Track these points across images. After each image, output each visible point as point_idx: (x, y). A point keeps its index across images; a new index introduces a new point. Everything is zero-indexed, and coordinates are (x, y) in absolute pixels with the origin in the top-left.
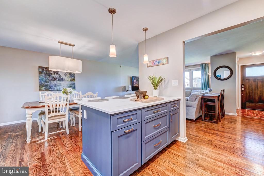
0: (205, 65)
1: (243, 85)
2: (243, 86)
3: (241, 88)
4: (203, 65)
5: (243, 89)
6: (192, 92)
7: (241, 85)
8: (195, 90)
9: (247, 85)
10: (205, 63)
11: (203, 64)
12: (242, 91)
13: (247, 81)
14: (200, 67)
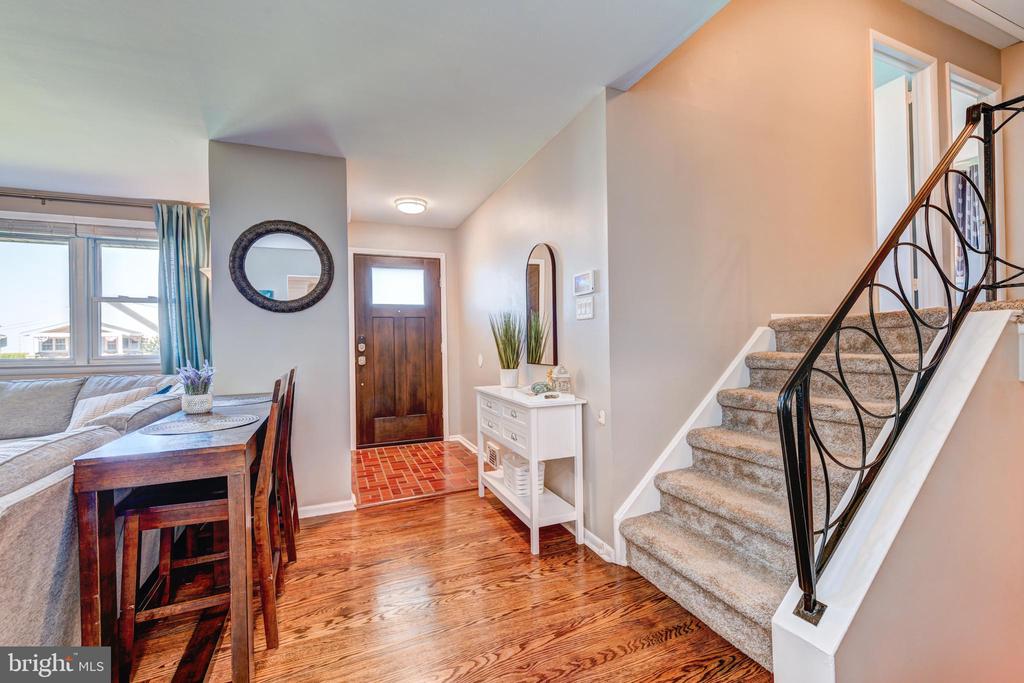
0: (182, 211)
1: (364, 341)
2: (362, 347)
3: (358, 354)
4: (170, 212)
5: (362, 360)
6: (85, 390)
7: (357, 342)
8: (116, 379)
9: (376, 343)
10: (182, 203)
11: (170, 205)
12: (359, 368)
13: (376, 322)
14: (152, 225)
